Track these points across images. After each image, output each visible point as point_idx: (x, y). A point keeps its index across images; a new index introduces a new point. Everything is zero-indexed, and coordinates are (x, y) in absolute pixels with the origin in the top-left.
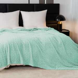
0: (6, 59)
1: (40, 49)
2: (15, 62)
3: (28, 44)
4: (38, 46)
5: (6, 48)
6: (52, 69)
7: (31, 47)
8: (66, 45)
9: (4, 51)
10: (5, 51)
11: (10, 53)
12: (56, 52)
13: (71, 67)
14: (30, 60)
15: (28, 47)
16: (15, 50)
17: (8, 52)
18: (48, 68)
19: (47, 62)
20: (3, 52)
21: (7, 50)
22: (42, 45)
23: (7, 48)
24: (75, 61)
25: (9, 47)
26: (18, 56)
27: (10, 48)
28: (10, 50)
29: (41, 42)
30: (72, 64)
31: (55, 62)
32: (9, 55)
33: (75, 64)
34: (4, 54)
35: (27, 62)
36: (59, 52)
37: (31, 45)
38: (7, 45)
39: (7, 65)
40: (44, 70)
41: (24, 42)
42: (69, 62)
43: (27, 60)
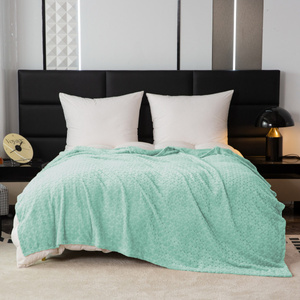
0: (54, 230)
1: (153, 208)
2: (78, 240)
3: (119, 192)
4: (147, 198)
5: (56, 198)
6: (184, 268)
7: (128, 200)
8: (238, 199)
9: (50, 206)
10: (53, 207)
11: (65, 212)
12: (201, 217)
13: (248, 267)
14: (121, 237)
15: (119, 199)
16: (80, 204)
17: (59, 210)
18: (175, 264)
19: (173, 247)
20: (48, 209)
21: (56, 205)
22: (160, 195)
23: (59, 198)
24: (263, 252)
25: (62, 195)
26: (88, 223)
27: (65, 198)
28: (65, 205)
29: (157, 187)
30: (252, 260)
31: (197, 249)
32: (61, 218)
33: (260, 261)
34: (49, 215)
35: (113, 243)
36: (212, 219)
37: (126, 194)
38: (59, 191)
39: (55, 245)
40: (162, 269)
41: (108, 183)
42: (241, 253)
43: (114, 237)
